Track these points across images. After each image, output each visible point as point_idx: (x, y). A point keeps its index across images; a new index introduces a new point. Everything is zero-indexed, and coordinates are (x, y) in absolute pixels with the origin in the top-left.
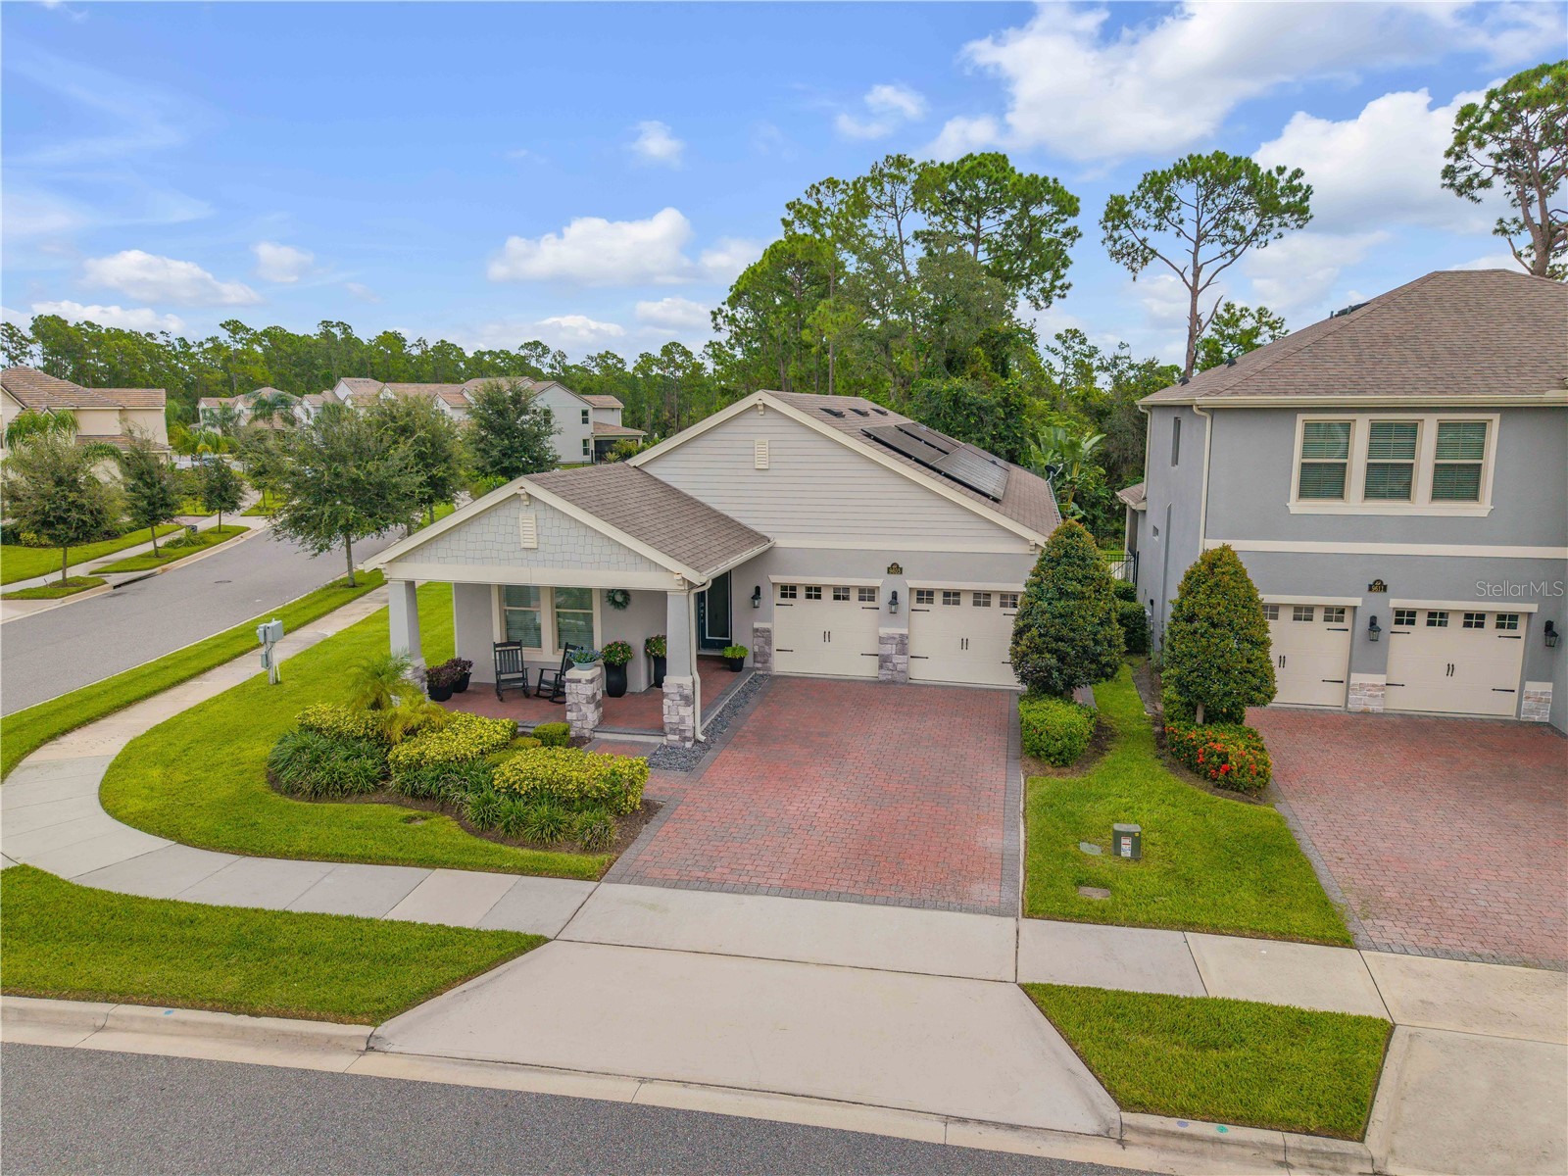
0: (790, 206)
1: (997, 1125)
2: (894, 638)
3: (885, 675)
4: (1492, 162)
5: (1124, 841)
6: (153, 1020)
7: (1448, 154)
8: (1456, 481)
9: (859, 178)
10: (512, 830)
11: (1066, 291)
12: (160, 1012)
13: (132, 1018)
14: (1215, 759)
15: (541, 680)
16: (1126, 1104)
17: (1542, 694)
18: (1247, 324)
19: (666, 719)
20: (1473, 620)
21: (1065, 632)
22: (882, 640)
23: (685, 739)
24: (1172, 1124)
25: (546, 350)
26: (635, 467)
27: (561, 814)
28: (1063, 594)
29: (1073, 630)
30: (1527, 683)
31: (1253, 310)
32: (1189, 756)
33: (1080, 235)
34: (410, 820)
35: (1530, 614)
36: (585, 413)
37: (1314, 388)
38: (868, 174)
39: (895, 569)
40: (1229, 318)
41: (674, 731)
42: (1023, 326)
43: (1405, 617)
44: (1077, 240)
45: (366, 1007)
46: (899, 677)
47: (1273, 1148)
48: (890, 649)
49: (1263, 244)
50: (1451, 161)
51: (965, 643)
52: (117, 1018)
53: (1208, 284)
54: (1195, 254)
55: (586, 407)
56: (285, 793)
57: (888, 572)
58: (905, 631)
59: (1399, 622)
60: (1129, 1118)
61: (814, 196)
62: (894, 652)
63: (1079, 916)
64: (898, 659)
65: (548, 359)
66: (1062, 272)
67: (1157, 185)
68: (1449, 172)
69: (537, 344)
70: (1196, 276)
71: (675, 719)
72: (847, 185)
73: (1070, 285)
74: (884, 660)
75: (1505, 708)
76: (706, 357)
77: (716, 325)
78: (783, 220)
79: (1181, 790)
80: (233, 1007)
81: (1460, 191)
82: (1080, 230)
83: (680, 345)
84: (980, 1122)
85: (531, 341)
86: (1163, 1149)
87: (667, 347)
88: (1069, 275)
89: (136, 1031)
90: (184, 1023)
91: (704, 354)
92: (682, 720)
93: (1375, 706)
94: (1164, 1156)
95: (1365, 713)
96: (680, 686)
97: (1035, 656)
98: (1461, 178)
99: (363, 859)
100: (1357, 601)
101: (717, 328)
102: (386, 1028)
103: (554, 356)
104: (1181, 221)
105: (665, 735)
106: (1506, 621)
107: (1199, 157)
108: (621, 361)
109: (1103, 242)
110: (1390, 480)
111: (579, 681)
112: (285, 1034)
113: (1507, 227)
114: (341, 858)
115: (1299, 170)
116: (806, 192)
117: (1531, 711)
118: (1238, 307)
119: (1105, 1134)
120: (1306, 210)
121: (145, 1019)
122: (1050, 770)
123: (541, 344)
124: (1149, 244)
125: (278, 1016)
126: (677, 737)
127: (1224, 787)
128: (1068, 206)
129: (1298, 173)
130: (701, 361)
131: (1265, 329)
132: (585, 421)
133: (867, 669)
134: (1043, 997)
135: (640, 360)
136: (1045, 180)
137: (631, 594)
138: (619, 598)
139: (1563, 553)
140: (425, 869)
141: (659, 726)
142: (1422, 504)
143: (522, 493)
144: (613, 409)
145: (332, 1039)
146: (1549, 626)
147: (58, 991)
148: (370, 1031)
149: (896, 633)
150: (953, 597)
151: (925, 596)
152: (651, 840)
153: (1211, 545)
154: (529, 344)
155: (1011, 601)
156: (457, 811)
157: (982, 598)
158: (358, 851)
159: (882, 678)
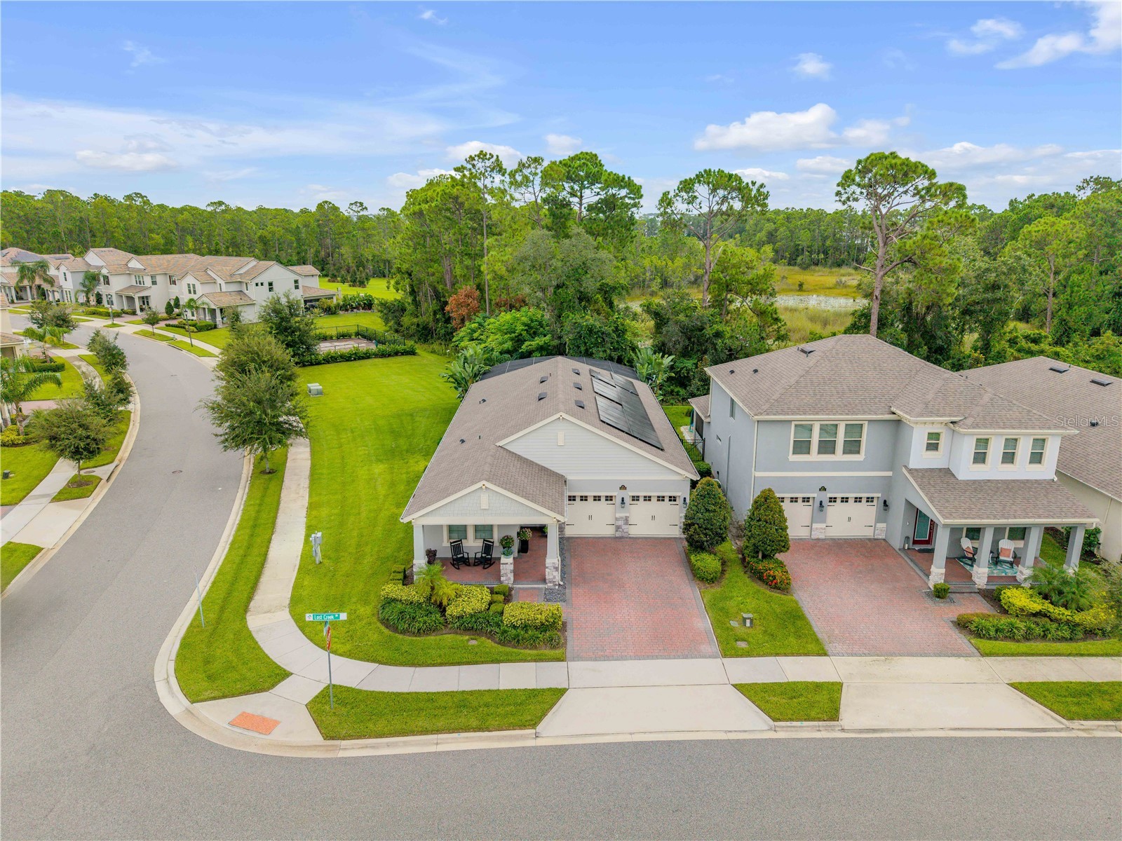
1: (740, 731)
2: (622, 517)
3: (618, 534)
5: (747, 621)
6: (456, 738)
7: (838, 185)
8: (853, 447)
10: (517, 641)
12: (455, 735)
13: (447, 739)
14: (771, 578)
15: (475, 558)
16: (775, 720)
17: (882, 528)
19: (547, 577)
20: (858, 500)
21: (709, 526)
22: (617, 519)
23: (555, 585)
24: (788, 724)
26: (500, 446)
27: (537, 633)
28: (707, 510)
29: (712, 525)
30: (877, 524)
32: (761, 576)
34: (468, 640)
35: (878, 498)
36: (296, 282)
37: (798, 411)
38: (516, 167)
39: (623, 488)
41: (550, 582)
43: (833, 500)
45: (528, 723)
46: (625, 535)
47: (816, 726)
48: (620, 523)
50: (839, 189)
51: (653, 518)
52: (441, 739)
55: (296, 277)
57: (620, 490)
58: (628, 515)
59: (830, 501)
60: (776, 724)
61: (471, 163)
62: (622, 524)
63: (742, 655)
64: (624, 527)
67: (687, 186)
68: (838, 194)
69: (221, 203)
71: (551, 577)
74: (618, 528)
75: (869, 533)
79: (759, 591)
80: (480, 729)
82: (641, 205)
84: (735, 731)
86: (787, 731)
87: (320, 204)
89: (451, 743)
90: (467, 738)
92: (554, 577)
93: (822, 536)
94: (788, 733)
95: (818, 539)
96: (554, 563)
100: (815, 495)
102: (540, 728)
104: (701, 207)
105: (546, 584)
106: (870, 500)
107: (710, 170)
109: (657, 217)
110: (827, 447)
111: (507, 564)
112: (505, 736)
114: (459, 664)
115: (763, 184)
116: (466, 160)
117: (879, 535)
119: (771, 729)
120: (766, 205)
121: (452, 738)
122: (707, 586)
123: (223, 203)
124: (683, 220)
125: (499, 731)
126: (552, 584)
127: (774, 588)
128: (637, 192)
132: (297, 287)
133: (609, 531)
134: (743, 689)
139: (890, 474)
140: (496, 665)
141: (544, 580)
142: (839, 456)
143: (484, 487)
144: (313, 276)
145: (522, 736)
146: (885, 502)
147: (412, 733)
148: (533, 731)
149: (623, 515)
150: (648, 499)
151: (636, 498)
152: (573, 639)
153: (758, 474)
154: (215, 203)
155: (673, 499)
156: (490, 635)
157: (661, 499)
158: (465, 660)
159: (617, 536)
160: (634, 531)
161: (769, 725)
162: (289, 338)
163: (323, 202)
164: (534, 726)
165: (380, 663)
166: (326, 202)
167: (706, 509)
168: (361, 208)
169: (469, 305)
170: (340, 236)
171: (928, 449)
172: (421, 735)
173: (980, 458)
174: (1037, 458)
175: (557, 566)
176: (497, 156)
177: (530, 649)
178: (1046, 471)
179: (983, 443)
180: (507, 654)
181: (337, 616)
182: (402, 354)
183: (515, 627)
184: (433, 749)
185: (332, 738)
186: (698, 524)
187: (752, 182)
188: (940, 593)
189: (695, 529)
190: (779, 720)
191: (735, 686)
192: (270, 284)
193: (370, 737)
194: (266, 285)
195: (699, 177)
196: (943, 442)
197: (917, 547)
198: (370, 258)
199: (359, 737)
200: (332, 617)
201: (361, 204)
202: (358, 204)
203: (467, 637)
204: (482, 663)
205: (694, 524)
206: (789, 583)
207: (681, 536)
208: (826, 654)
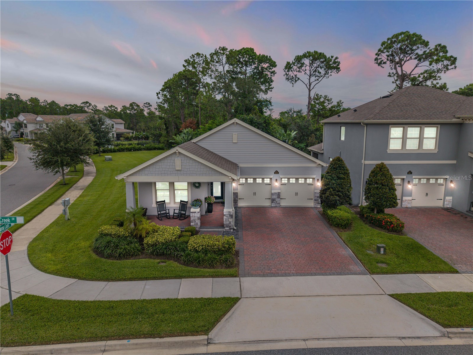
0: (186, 61)
1: (414, 338)
2: (276, 193)
3: (273, 204)
4: (386, 57)
5: (381, 249)
6: (124, 345)
7: (376, 54)
9: (211, 53)
11: (272, 89)
12: (125, 342)
13: (115, 345)
14: (389, 224)
15: (174, 213)
16: (445, 326)
17: (450, 200)
18: (322, 100)
19: (225, 223)
21: (340, 189)
22: (272, 194)
23: (231, 229)
24: (460, 330)
25: (90, 104)
26: (194, 142)
28: (339, 178)
29: (342, 189)
30: (446, 197)
31: (323, 96)
32: (379, 223)
33: (276, 73)
34: (159, 263)
35: (446, 179)
37: (393, 118)
38: (214, 52)
40: (318, 97)
41: (227, 227)
42: (267, 100)
44: (275, 74)
45: (200, 329)
46: (278, 205)
48: (275, 197)
49: (327, 77)
50: (377, 56)
51: (297, 194)
52: (111, 346)
53: (313, 88)
54: (309, 79)
55: (113, 123)
56: (106, 258)
57: (275, 173)
58: (279, 191)
60: (449, 330)
61: (193, 58)
62: (276, 198)
63: (386, 272)
64: (277, 200)
65: (91, 107)
66: (271, 84)
67: (299, 59)
68: (376, 59)
69: (87, 102)
70: (310, 86)
71: (228, 223)
72: (203, 55)
73: (273, 88)
74: (273, 200)
75: (440, 204)
76: (145, 107)
77: (158, 97)
78: (183, 65)
79: (380, 233)
80: (151, 336)
81: (379, 64)
82: (276, 71)
84: (409, 338)
85: (85, 101)
86: (460, 337)
87: (131, 104)
88: (273, 85)
89: (118, 350)
90: (137, 344)
91: (144, 106)
92: (230, 223)
93: (409, 206)
94: (463, 340)
95: (406, 208)
96: (229, 212)
97: (332, 197)
98: (379, 61)
99: (155, 278)
100: (405, 177)
101: (159, 98)
102: (212, 334)
103: (93, 106)
104: (306, 70)
105: (224, 228)
107: (310, 52)
108: (116, 108)
109: (284, 75)
111: (195, 212)
112: (176, 343)
113: (391, 75)
114: (146, 279)
115: (337, 57)
116: (190, 57)
117: (447, 205)
118: (320, 95)
119: (443, 335)
120: (339, 68)
121: (120, 345)
122: (342, 230)
123: (88, 102)
124: (297, 76)
125: (170, 337)
126: (228, 228)
127: (391, 231)
128: (273, 64)
129: (337, 58)
130: (143, 108)
131: (326, 101)
133: (267, 203)
135: (122, 108)
136: (267, 56)
137: (201, 183)
138: (197, 185)
141: (222, 225)
142: (421, 150)
143: (177, 152)
144: (121, 124)
145: (194, 342)
146: (451, 182)
147: (81, 340)
148: (206, 337)
152: (244, 262)
153: (367, 162)
154: (84, 102)
156: (177, 259)
158: (152, 276)
159: (272, 206)
160: (284, 203)
161: (441, 332)
162: (98, 135)
163: (132, 103)
164: (206, 332)
165: (80, 278)
166: (134, 103)
168: (149, 105)
172: (89, 341)
175: (232, 214)
177: (209, 268)
180: (189, 272)
181: (13, 219)
182: (158, 149)
183: (197, 251)
190: (450, 327)
191: (391, 296)
193: (35, 344)
198: (152, 126)
201: (149, 103)
203: (159, 261)
204: (167, 278)
205: (329, 188)
206: (403, 227)
207: (316, 206)
208: (457, 272)
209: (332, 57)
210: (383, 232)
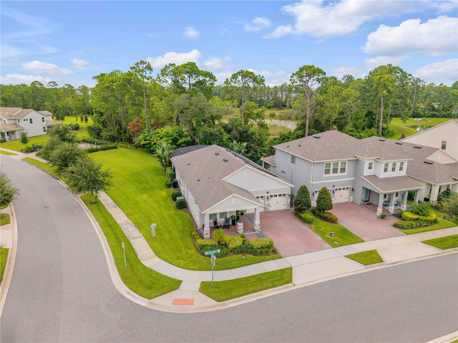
0: (131, 68)
1: (357, 271)
3: (266, 211)
5: (333, 234)
8: (343, 170)
10: (261, 253)
13: (264, 292)
14: (331, 219)
17: (352, 198)
19: (255, 229)
20: (344, 189)
23: (259, 232)
24: (370, 265)
26: (223, 181)
30: (350, 197)
34: (242, 257)
35: (350, 187)
36: (43, 118)
37: (326, 158)
38: (164, 67)
39: (267, 192)
41: (257, 231)
43: (336, 190)
45: (288, 281)
46: (268, 211)
47: (378, 265)
48: (266, 206)
51: (277, 203)
52: (263, 293)
55: (43, 116)
58: (269, 203)
63: (339, 246)
64: (268, 208)
67: (234, 76)
71: (257, 229)
74: (265, 208)
75: (347, 200)
80: (274, 287)
83: (38, 82)
86: (370, 268)
87: (33, 82)
89: (266, 294)
90: (271, 291)
91: (48, 85)
92: (258, 229)
99: (249, 265)
100: (331, 189)
102: (293, 282)
104: (240, 85)
106: (347, 188)
107: (242, 70)
110: (335, 171)
112: (284, 287)
114: (246, 265)
115: (263, 76)
117: (350, 200)
121: (266, 292)
124: (234, 90)
125: (281, 286)
127: (332, 222)
128: (214, 79)
132: (43, 121)
134: (348, 257)
136: (209, 72)
139: (354, 179)
140: (259, 263)
141: (254, 231)
142: (339, 174)
143: (234, 196)
144: (49, 115)
145: (289, 286)
146: (352, 189)
147: (250, 293)
148: (292, 284)
149: (267, 203)
150: (276, 196)
151: (271, 196)
152: (280, 250)
153: (313, 183)
155: (284, 195)
156: (250, 253)
157: (280, 195)
158: (247, 264)
159: (265, 211)
160: (271, 209)
161: (365, 267)
164: (291, 282)
165: (215, 270)
166: (36, 81)
167: (305, 197)
168: (54, 84)
169: (138, 126)
170: (45, 97)
171: (369, 169)
172: (254, 293)
173: (386, 170)
174: (401, 169)
175: (259, 224)
176: (149, 63)
177: (267, 256)
178: (403, 173)
179: (387, 165)
180: (260, 259)
182: (112, 148)
183: (259, 248)
184: (261, 297)
185: (221, 301)
186: (303, 203)
187: (259, 75)
188: (383, 217)
189: (302, 205)
190: (367, 265)
191: (345, 256)
192: (31, 120)
193: (235, 298)
194: (29, 120)
195: (239, 73)
196: (373, 166)
197: (366, 203)
199: (231, 299)
200: (215, 252)
201: (55, 83)
202: (53, 83)
203: (241, 255)
204: (254, 263)
205: (301, 203)
206: (337, 220)
207: (288, 209)
208: (364, 242)
209: (259, 76)
210: (329, 223)
